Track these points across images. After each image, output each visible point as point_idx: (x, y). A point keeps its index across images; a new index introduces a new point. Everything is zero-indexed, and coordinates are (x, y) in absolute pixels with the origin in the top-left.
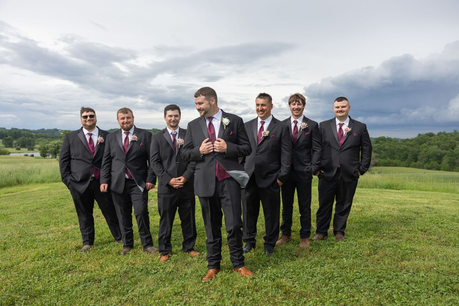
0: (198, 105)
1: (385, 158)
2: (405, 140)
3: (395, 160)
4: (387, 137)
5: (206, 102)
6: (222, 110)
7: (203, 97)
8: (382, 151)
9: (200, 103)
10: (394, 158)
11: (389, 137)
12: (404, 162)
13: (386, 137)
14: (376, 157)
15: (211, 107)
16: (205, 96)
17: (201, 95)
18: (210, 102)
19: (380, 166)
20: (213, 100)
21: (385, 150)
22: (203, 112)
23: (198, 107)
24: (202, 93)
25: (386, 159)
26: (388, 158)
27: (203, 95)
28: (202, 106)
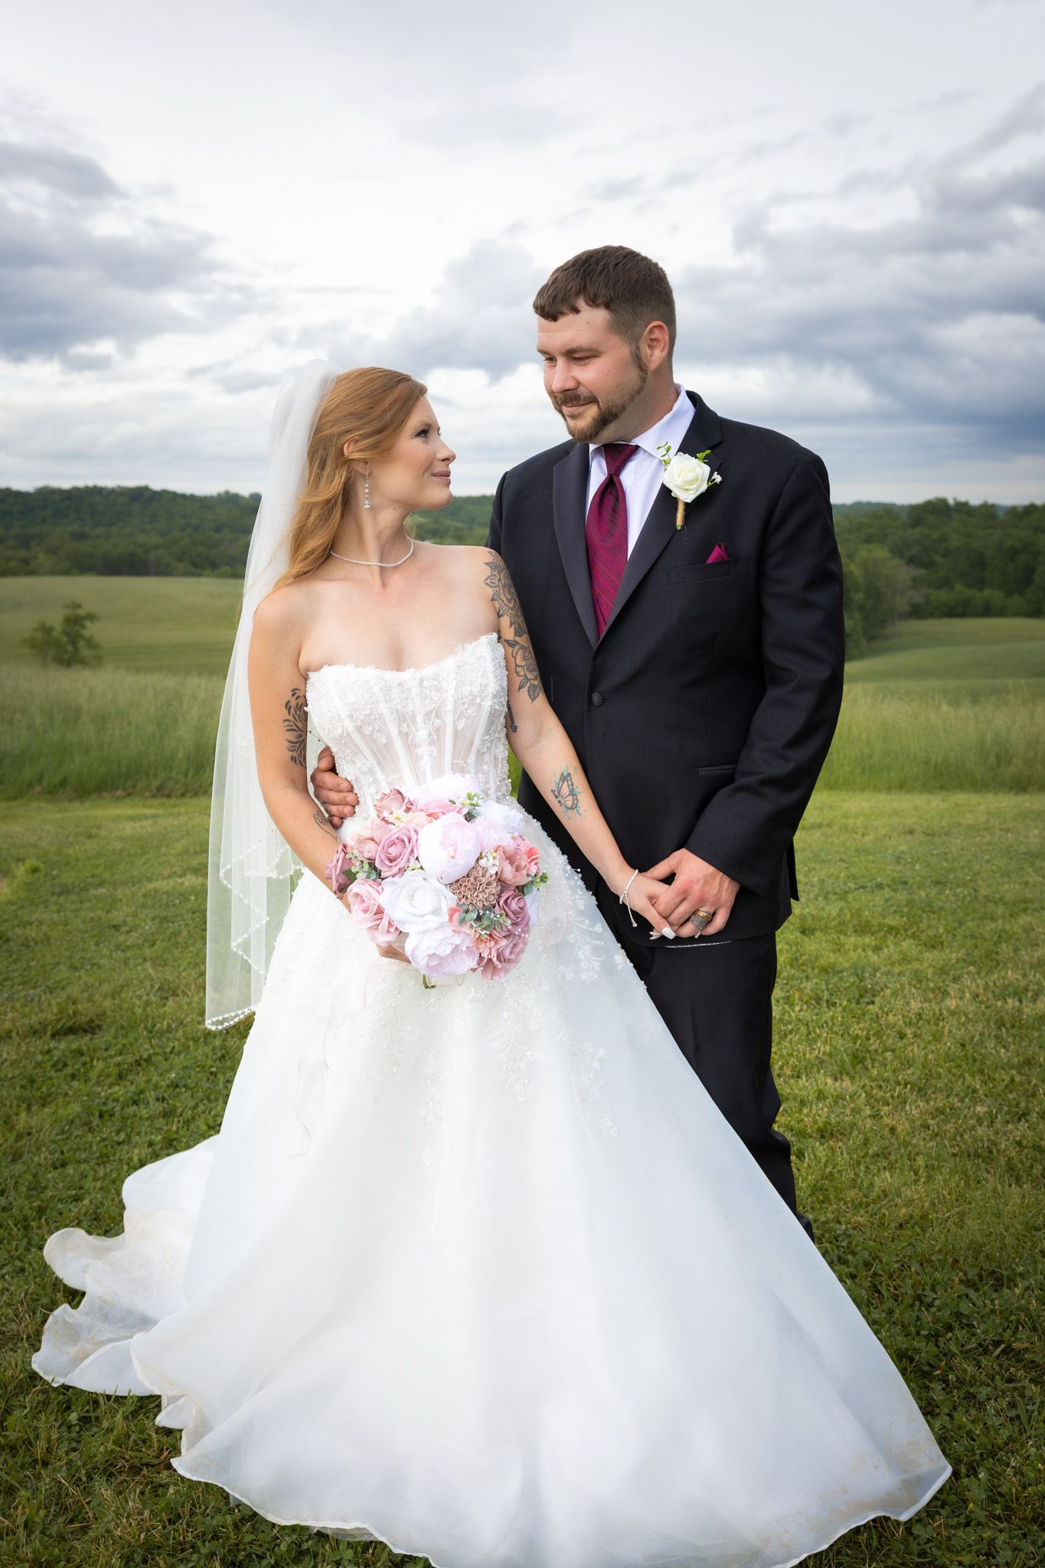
0: (561, 362)
1: (945, 584)
2: (1021, 509)
3: (987, 592)
4: (955, 500)
5: (617, 350)
6: (693, 397)
7: (599, 316)
8: (938, 559)
9: (576, 355)
10: (981, 583)
11: (962, 499)
12: (1016, 599)
13: (951, 502)
14: (914, 580)
15: (644, 380)
16: (607, 306)
17: (581, 303)
18: (638, 348)
19: (932, 615)
20: (657, 334)
21: (947, 553)
22: (591, 412)
23: (563, 375)
24: (591, 290)
25: (952, 587)
26: (958, 587)
27: (593, 302)
28: (589, 375)
